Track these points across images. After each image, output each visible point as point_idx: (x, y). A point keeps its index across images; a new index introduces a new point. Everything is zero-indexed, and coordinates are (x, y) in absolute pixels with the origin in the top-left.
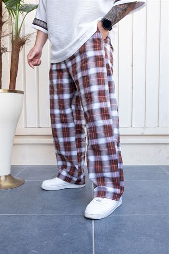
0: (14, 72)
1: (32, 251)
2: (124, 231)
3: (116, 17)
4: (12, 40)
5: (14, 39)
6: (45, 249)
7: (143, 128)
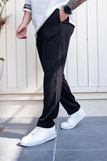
3: (74, 5)
7: (97, 87)
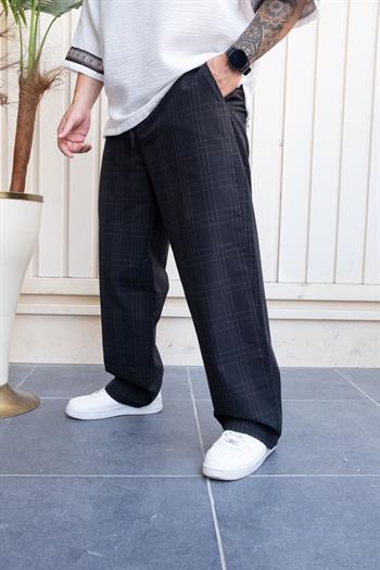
1: (89, 552)
3: (259, 45)
4: (21, 77)
5: (25, 76)
7: (302, 284)
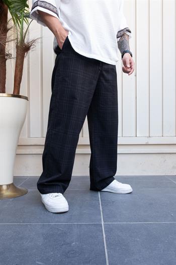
0: (18, 78)
2: (138, 239)
4: (17, 45)
6: (51, 260)
